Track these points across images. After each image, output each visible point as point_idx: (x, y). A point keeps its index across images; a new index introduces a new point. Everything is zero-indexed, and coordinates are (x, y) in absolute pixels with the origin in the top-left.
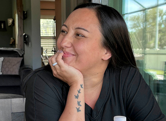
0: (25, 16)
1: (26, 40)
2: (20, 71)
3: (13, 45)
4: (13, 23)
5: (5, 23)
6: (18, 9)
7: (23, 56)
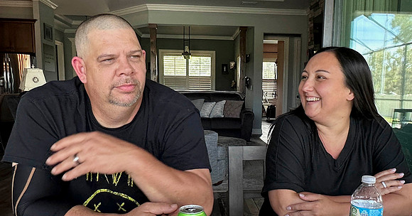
0: (248, 60)
1: (248, 84)
2: (240, 115)
3: (235, 87)
4: (235, 66)
5: (227, 66)
6: (241, 53)
7: (244, 100)
